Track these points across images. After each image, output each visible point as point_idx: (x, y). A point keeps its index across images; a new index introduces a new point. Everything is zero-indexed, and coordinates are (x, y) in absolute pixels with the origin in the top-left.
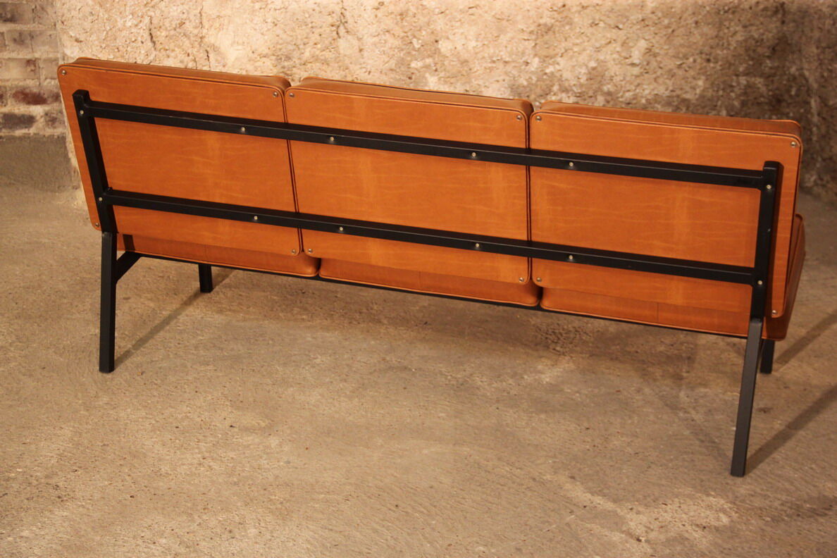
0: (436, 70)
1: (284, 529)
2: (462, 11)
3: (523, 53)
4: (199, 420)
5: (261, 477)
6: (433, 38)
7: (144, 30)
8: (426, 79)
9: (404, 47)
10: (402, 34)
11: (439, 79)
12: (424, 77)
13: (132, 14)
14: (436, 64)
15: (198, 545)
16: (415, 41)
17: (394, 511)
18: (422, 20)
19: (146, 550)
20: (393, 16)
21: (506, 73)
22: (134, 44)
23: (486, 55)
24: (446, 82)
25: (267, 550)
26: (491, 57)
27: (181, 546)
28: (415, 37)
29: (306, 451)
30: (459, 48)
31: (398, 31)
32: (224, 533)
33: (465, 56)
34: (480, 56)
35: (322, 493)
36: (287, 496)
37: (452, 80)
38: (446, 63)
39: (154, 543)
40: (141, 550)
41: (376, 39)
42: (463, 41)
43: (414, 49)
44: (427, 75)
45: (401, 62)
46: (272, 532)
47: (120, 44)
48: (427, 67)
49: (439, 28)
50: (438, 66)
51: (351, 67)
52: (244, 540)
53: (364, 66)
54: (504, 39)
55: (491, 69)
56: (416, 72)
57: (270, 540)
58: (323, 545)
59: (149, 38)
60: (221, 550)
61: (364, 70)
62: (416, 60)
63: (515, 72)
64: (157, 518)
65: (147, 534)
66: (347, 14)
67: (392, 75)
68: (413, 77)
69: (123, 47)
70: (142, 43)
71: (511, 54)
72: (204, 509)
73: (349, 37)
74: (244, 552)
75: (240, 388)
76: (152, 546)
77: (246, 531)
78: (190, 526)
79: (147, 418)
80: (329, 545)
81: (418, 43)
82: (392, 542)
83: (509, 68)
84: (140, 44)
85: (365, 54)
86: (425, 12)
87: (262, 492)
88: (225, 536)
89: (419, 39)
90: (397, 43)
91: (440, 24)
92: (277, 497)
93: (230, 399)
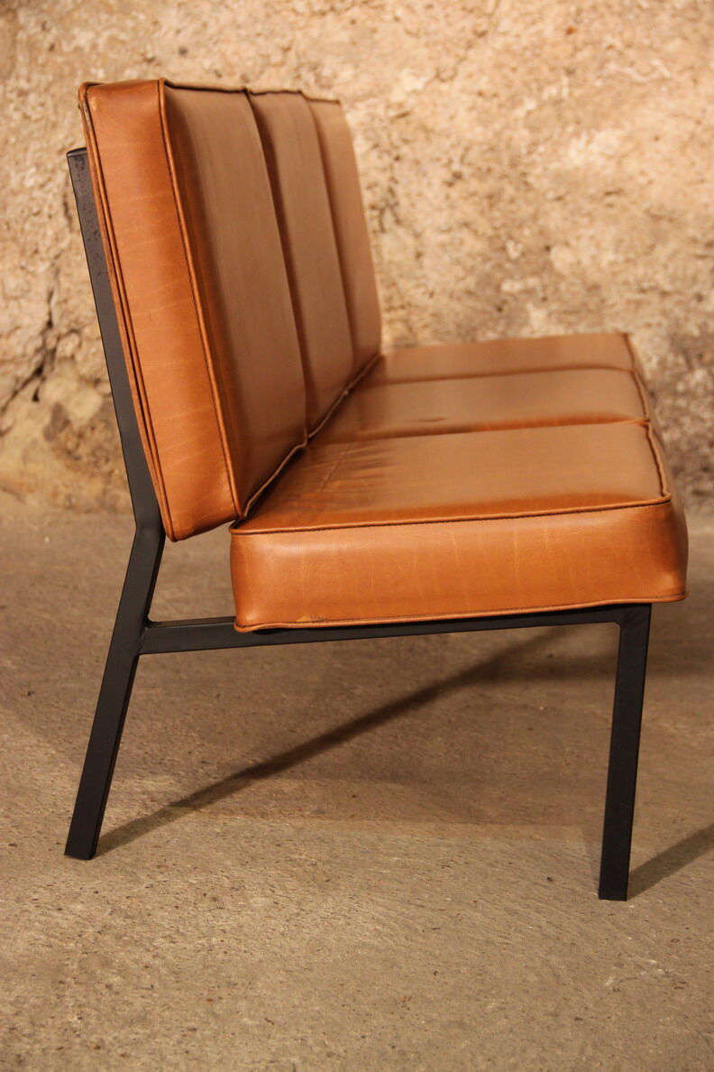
0: (545, 299)
1: (326, 901)
2: (592, 199)
3: (694, 280)
4: (141, 752)
5: (269, 829)
6: (542, 243)
7: (54, 194)
8: (527, 312)
9: (491, 254)
10: (490, 232)
11: (549, 315)
12: (523, 310)
13: (38, 166)
14: (544, 288)
15: (149, 915)
16: (510, 245)
17: (545, 887)
18: (525, 211)
19: (42, 918)
20: (476, 199)
21: (664, 313)
22: (36, 219)
23: (631, 278)
24: (560, 321)
25: (294, 928)
26: (639, 282)
27: (114, 916)
28: (510, 237)
29: (354, 800)
30: (586, 260)
31: (484, 226)
32: (202, 901)
33: (594, 277)
34: (620, 278)
35: (394, 855)
36: (325, 857)
37: (572, 318)
38: (563, 287)
39: (60, 909)
40: (32, 917)
41: (445, 238)
42: (593, 251)
43: (509, 259)
44: (530, 306)
45: (487, 281)
46: (299, 903)
47: (12, 216)
48: (529, 292)
49: (552, 225)
50: (549, 292)
51: (402, 283)
52: (244, 913)
53: (422, 281)
54: (662, 253)
55: (639, 304)
56: (509, 298)
57: (298, 914)
58: (408, 927)
59: (62, 211)
60: (197, 924)
61: (422, 290)
62: (512, 277)
63: (679, 312)
64: (64, 874)
65: (46, 897)
66: (399, 190)
67: (471, 302)
68: (506, 308)
69: (17, 222)
70: (50, 217)
71: (673, 279)
72: (159, 867)
73: (401, 231)
74: (245, 930)
75: (215, 717)
76: (56, 914)
77: (246, 899)
78: (130, 889)
79: (39, 746)
80: (420, 928)
81: (516, 250)
82: (551, 931)
83: (669, 304)
84: (45, 219)
85: (426, 261)
86: (531, 195)
87: (273, 848)
88: (205, 905)
89: (517, 242)
90: (480, 246)
91: (555, 218)
92: (304, 857)
93: (198, 729)
